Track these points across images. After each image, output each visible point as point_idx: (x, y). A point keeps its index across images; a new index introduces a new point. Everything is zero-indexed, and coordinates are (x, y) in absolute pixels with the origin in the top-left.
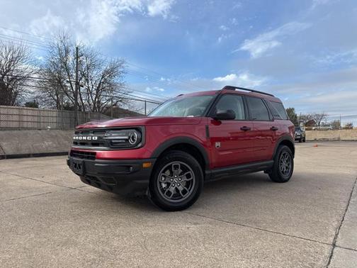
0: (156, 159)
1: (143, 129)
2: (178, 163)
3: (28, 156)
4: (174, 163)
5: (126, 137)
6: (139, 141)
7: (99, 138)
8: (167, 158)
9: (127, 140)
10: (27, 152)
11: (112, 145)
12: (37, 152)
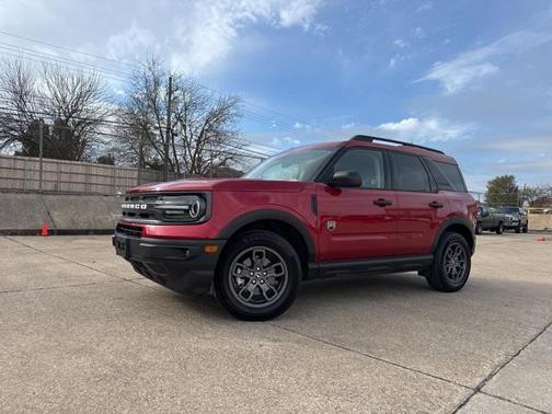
0: (225, 241)
1: (208, 195)
2: (262, 249)
3: (86, 232)
4: (256, 249)
5: (187, 207)
6: (203, 213)
7: (149, 206)
8: (246, 240)
9: (187, 211)
10: (85, 227)
11: (166, 217)
12: (100, 227)
